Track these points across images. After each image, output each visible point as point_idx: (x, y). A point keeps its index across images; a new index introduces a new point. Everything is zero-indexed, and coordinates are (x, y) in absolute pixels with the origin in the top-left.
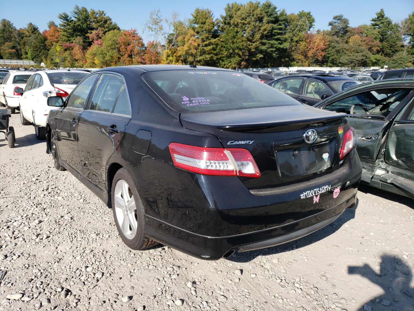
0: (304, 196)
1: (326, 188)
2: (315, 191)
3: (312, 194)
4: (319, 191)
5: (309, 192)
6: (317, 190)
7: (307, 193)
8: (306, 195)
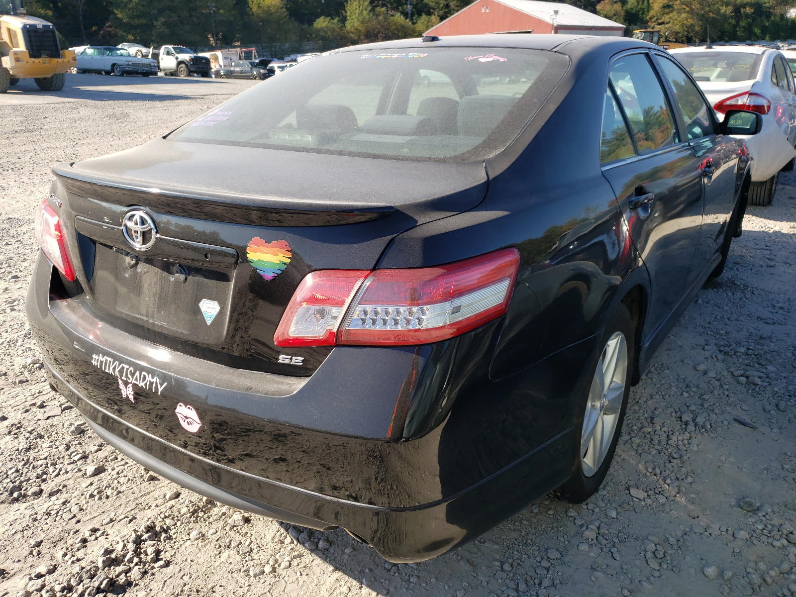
0: (97, 362)
1: (151, 383)
2: (123, 368)
3: (114, 369)
4: (133, 374)
5: (110, 362)
6: (127, 369)
7: (106, 360)
8: (102, 362)
